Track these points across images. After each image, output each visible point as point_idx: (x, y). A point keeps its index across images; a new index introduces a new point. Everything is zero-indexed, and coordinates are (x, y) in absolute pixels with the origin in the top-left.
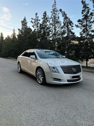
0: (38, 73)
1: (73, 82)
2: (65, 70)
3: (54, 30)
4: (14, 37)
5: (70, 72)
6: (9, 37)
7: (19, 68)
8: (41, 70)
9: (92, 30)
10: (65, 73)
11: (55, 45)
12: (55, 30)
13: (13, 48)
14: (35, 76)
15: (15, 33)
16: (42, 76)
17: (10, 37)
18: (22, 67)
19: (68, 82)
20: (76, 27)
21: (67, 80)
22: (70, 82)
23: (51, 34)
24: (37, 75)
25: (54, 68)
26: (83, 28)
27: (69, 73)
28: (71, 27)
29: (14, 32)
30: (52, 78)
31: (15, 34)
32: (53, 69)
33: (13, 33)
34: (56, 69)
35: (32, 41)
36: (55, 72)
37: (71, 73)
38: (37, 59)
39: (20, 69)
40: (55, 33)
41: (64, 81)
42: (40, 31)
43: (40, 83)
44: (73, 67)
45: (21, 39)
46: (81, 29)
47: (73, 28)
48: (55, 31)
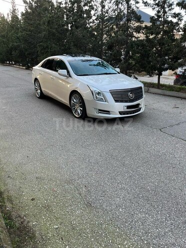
0: (74, 101)
1: (127, 114)
2: (116, 96)
3: (100, 6)
4: (15, 17)
5: (124, 99)
6: (4, 17)
7: (37, 91)
8: (78, 96)
9: (174, 14)
10: (116, 101)
11: (102, 40)
12: (103, 7)
13: (15, 44)
14: (69, 106)
15: (17, 8)
16: (81, 106)
17: (6, 17)
18: (43, 89)
19: (121, 114)
20: (143, 5)
21: (119, 112)
22: (124, 114)
23: (94, 15)
24: (72, 103)
25: (99, 93)
26: (157, 9)
27: (122, 101)
28: (134, 3)
29: (13, 6)
30: (97, 109)
31: (15, 10)
32: (98, 95)
33: (12, 9)
34: (102, 95)
35: (54, 31)
36: (101, 100)
37: (126, 102)
38: (70, 76)
39: (39, 91)
40: (102, 13)
41: (114, 113)
42: (72, 9)
43: (77, 116)
44: (129, 91)
45: (32, 22)
46: (154, 9)
47: (137, 5)
48: (102, 11)
